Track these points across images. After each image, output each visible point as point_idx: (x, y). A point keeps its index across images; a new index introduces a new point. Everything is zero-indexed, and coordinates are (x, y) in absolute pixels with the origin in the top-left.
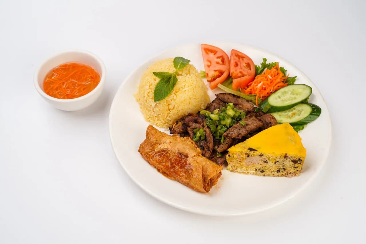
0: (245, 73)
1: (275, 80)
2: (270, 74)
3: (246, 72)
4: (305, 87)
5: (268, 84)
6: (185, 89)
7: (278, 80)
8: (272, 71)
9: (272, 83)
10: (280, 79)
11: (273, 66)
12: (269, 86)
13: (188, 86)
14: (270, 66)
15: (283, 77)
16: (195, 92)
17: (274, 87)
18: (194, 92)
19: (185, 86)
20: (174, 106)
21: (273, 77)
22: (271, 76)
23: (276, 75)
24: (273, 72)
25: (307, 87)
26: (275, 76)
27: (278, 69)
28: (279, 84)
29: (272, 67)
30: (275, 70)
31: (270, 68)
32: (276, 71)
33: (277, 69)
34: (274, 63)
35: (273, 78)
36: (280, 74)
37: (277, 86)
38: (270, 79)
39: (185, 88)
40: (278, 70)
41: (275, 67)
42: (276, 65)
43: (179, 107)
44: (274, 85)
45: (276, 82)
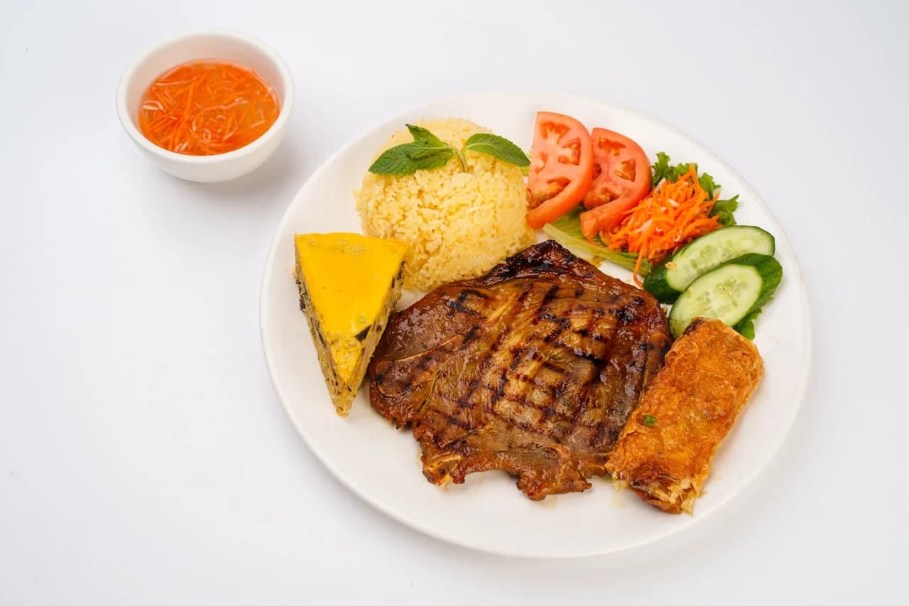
0: (617, 191)
1: (688, 209)
2: (675, 195)
3: (620, 188)
4: (758, 234)
5: (668, 224)
6: (472, 210)
7: (696, 210)
8: (680, 188)
9: (679, 219)
10: (700, 206)
11: (682, 172)
12: (672, 227)
13: (483, 203)
14: (675, 173)
15: (706, 200)
16: (499, 219)
17: (684, 228)
18: (494, 217)
19: (473, 201)
20: (439, 247)
21: (680, 203)
22: (677, 201)
23: (689, 196)
24: (682, 190)
25: (763, 234)
26: (686, 199)
27: (694, 180)
28: (698, 223)
29: (679, 176)
30: (686, 183)
31: (675, 180)
32: (689, 186)
33: (691, 179)
34: (683, 164)
35: (684, 206)
36: (699, 193)
37: (691, 227)
38: (675, 209)
39: (472, 206)
40: (693, 182)
41: (686, 176)
42: (688, 170)
43: (450, 250)
44: (685, 223)
45: (689, 216)
